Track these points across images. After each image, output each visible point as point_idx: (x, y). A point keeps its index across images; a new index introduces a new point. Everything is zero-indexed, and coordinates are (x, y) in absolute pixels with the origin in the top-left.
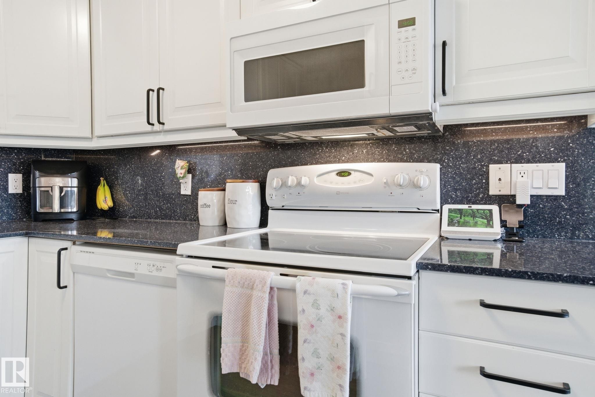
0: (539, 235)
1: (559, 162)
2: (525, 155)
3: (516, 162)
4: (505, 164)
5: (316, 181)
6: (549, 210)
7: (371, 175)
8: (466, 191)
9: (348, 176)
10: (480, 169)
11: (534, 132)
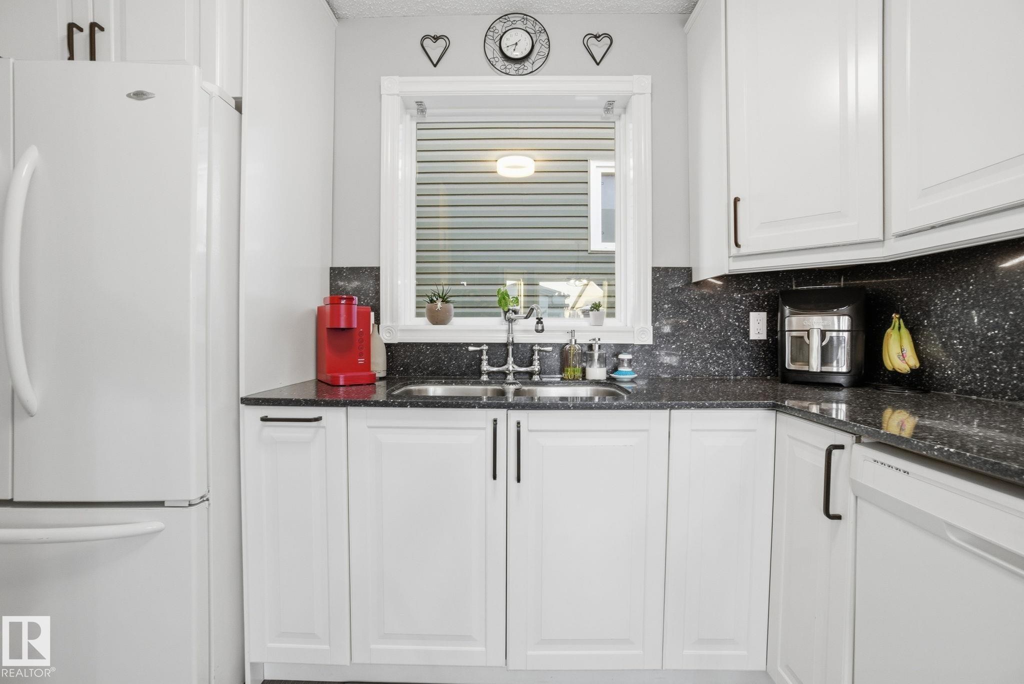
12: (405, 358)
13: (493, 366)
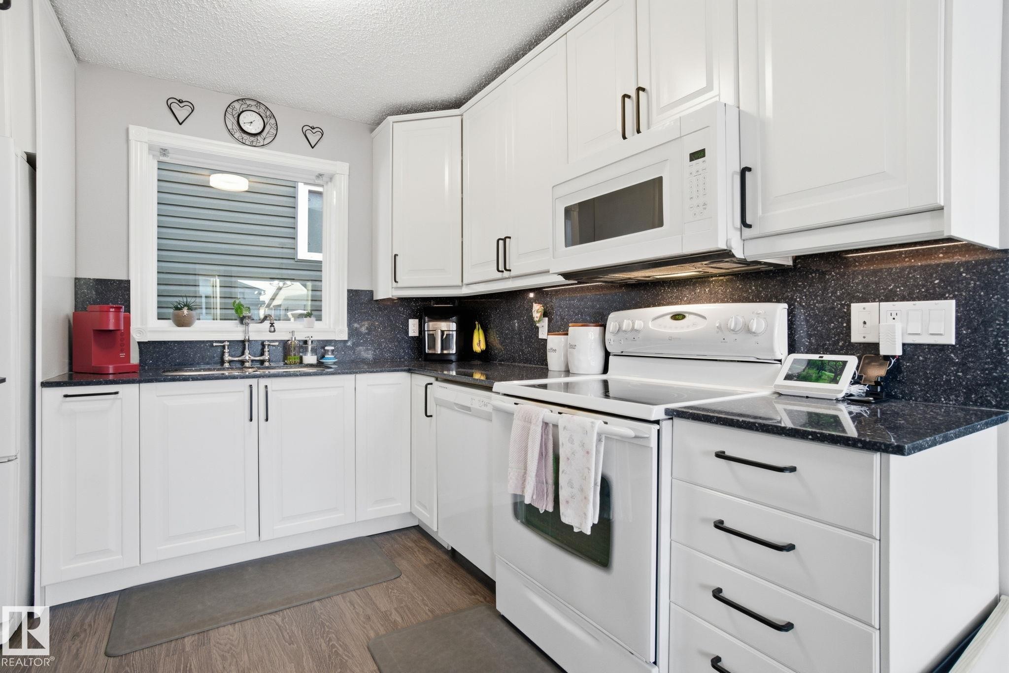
0: (918, 397)
1: (946, 299)
2: (898, 290)
3: (887, 299)
4: (872, 302)
5: (650, 325)
6: (932, 364)
7: (704, 318)
8: (822, 338)
9: (682, 319)
10: (839, 309)
11: (910, 260)
12: (154, 353)
13: (232, 356)
